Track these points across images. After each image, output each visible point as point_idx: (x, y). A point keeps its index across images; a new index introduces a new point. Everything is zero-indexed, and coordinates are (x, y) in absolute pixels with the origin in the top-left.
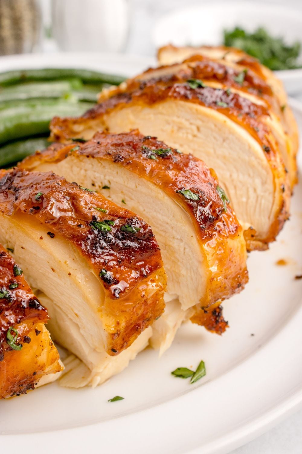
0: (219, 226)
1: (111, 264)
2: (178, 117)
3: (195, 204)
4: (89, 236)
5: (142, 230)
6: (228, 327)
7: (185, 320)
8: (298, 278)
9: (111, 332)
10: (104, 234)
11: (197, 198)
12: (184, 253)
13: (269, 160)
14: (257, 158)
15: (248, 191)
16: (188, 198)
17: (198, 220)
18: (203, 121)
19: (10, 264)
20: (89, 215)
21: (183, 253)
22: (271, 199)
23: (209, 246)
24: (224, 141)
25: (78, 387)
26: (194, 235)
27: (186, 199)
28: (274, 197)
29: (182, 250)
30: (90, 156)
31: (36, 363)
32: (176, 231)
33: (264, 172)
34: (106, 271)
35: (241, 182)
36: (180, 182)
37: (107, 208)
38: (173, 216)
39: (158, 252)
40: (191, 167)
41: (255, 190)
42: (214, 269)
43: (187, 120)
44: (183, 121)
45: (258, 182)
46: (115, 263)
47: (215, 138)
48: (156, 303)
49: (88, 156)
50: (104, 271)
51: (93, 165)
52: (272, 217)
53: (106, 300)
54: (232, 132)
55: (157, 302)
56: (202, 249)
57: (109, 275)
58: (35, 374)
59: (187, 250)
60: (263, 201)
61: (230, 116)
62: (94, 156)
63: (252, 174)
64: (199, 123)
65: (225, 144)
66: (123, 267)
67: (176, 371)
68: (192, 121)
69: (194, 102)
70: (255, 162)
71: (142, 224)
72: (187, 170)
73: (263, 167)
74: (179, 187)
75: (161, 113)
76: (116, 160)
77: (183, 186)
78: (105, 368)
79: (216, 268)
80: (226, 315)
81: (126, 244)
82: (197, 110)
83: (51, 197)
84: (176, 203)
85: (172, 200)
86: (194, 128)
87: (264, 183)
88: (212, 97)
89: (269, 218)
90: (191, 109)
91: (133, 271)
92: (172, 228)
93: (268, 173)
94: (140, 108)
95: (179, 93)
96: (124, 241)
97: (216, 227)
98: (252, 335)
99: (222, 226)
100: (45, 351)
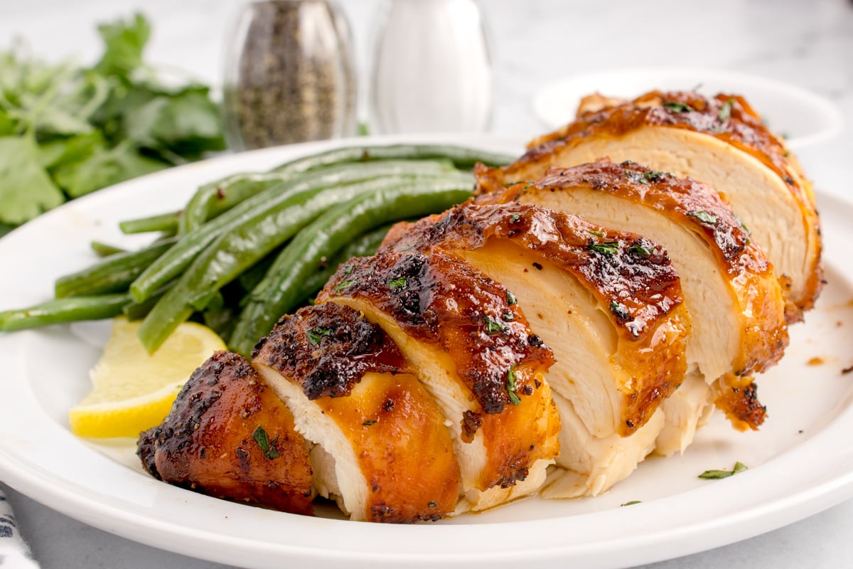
0: (745, 260)
1: (623, 294)
2: (660, 149)
3: (713, 227)
4: (591, 260)
5: (655, 252)
6: (767, 416)
7: (707, 404)
8: (845, 371)
9: (628, 392)
10: (608, 256)
11: (715, 221)
12: (704, 298)
13: (794, 195)
14: (777, 191)
15: (769, 238)
16: (704, 220)
17: (720, 247)
18: (695, 151)
19: (500, 290)
20: (583, 238)
21: (702, 298)
22: (803, 245)
23: (738, 283)
24: (728, 174)
25: (572, 496)
26: (716, 269)
27: (702, 221)
28: (807, 242)
29: (701, 294)
30: (557, 189)
31: (536, 429)
32: (690, 270)
33: (789, 210)
34: (618, 303)
35: (757, 227)
36: (688, 204)
37: (603, 231)
38: (685, 249)
39: (677, 281)
40: (696, 190)
41: (779, 236)
42: (748, 313)
43: (672, 152)
44: (667, 153)
45: (782, 224)
46: (628, 294)
47: (714, 172)
48: (676, 360)
49: (553, 190)
50: (615, 302)
51: (559, 202)
52: (807, 269)
53: (619, 344)
54: (738, 161)
55: (678, 358)
56: (730, 288)
57: (621, 308)
58: (532, 447)
59: (709, 294)
60: (792, 249)
61: (731, 143)
62: (564, 186)
63: (771, 214)
64: (690, 154)
65: (730, 179)
66: (636, 299)
67: (704, 474)
68: (680, 153)
69: (680, 127)
70: (776, 198)
71: (653, 244)
72: (693, 193)
73: (787, 203)
74: (688, 209)
75: (635, 147)
76: (596, 187)
77: (692, 208)
78: (611, 462)
79: (751, 312)
80: (762, 398)
81: (638, 270)
82: (686, 137)
83: (533, 217)
84: (687, 230)
85: (680, 226)
86: (684, 161)
87: (790, 225)
88: (701, 123)
89: (803, 271)
90: (677, 137)
91: (648, 306)
92: (684, 266)
93: (795, 210)
94: (603, 141)
95: (659, 118)
96: (635, 265)
97: (742, 261)
98: (800, 432)
99: (749, 259)
100: (546, 413)
